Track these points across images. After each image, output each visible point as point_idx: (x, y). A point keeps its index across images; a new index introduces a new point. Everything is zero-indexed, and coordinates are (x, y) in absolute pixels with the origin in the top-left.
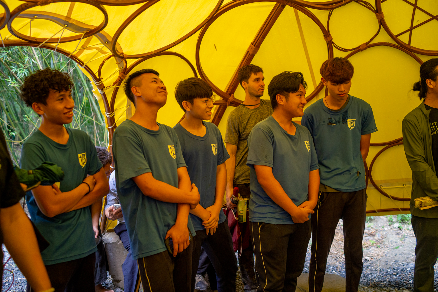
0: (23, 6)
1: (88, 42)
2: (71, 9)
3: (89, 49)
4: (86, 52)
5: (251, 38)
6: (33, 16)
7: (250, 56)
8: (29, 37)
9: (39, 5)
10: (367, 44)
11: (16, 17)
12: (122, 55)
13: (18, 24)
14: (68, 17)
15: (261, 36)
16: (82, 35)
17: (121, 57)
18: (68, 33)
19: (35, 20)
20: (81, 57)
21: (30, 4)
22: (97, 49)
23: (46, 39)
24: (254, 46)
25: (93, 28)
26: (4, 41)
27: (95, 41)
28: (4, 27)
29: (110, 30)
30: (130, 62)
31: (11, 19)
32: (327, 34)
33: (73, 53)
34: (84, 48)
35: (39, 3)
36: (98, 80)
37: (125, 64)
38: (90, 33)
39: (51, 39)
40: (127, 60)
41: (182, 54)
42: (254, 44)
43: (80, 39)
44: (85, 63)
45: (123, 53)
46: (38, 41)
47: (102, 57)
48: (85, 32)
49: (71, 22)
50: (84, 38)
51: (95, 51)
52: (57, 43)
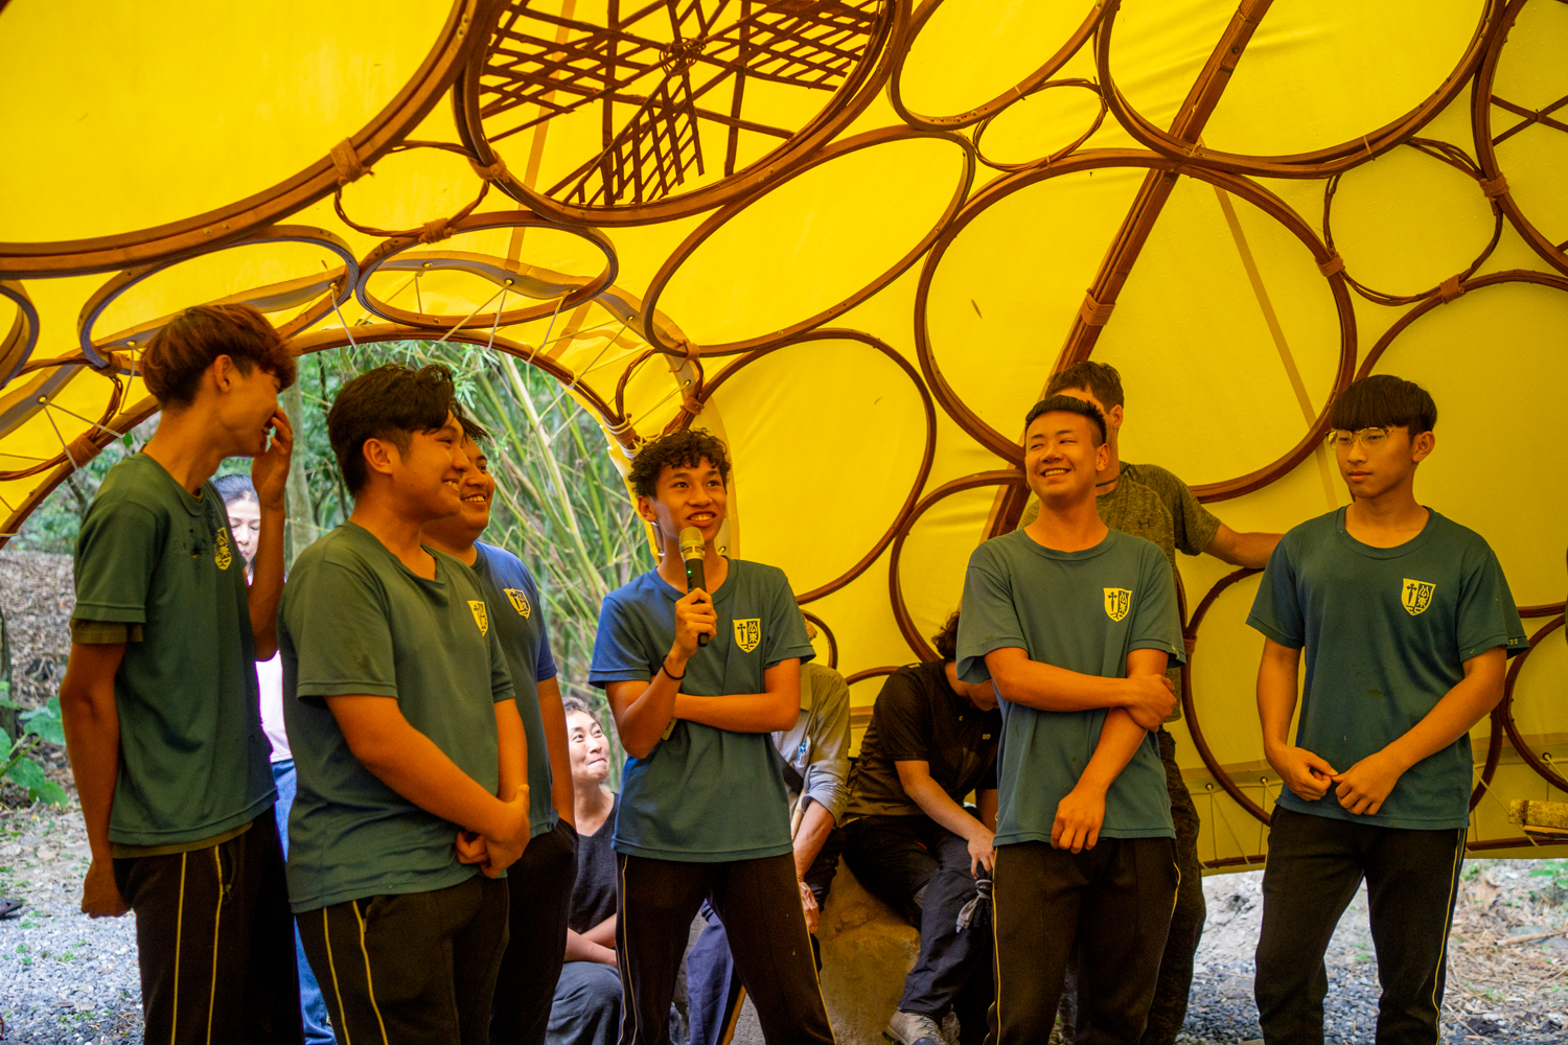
0: (387, 247)
1: (578, 319)
2: (516, 243)
3: (585, 336)
4: (576, 346)
5: (1088, 275)
6: (420, 266)
7: (1087, 334)
8: (418, 316)
9: (423, 241)
10: (1462, 278)
11: (374, 270)
12: (682, 349)
13: (385, 286)
14: (512, 261)
15: (1115, 270)
16: (557, 302)
17: (682, 354)
18: (517, 301)
19: (427, 273)
20: (564, 361)
21: (402, 240)
22: (608, 334)
23: (461, 318)
24: (1096, 300)
25: (585, 283)
26: (352, 330)
27: (596, 314)
28: (349, 297)
29: (633, 283)
30: (712, 367)
31: (363, 279)
32: (1325, 255)
33: (541, 347)
34: (569, 335)
35: (423, 236)
36: (616, 420)
37: (696, 372)
38: (579, 296)
39: (475, 318)
40: (703, 361)
41: (875, 334)
42: (1096, 295)
43: (553, 313)
44: (576, 375)
45: (684, 344)
46: (441, 324)
47: (625, 356)
48: (567, 293)
49: (520, 272)
50: (562, 310)
51: (605, 340)
52: (492, 326)
